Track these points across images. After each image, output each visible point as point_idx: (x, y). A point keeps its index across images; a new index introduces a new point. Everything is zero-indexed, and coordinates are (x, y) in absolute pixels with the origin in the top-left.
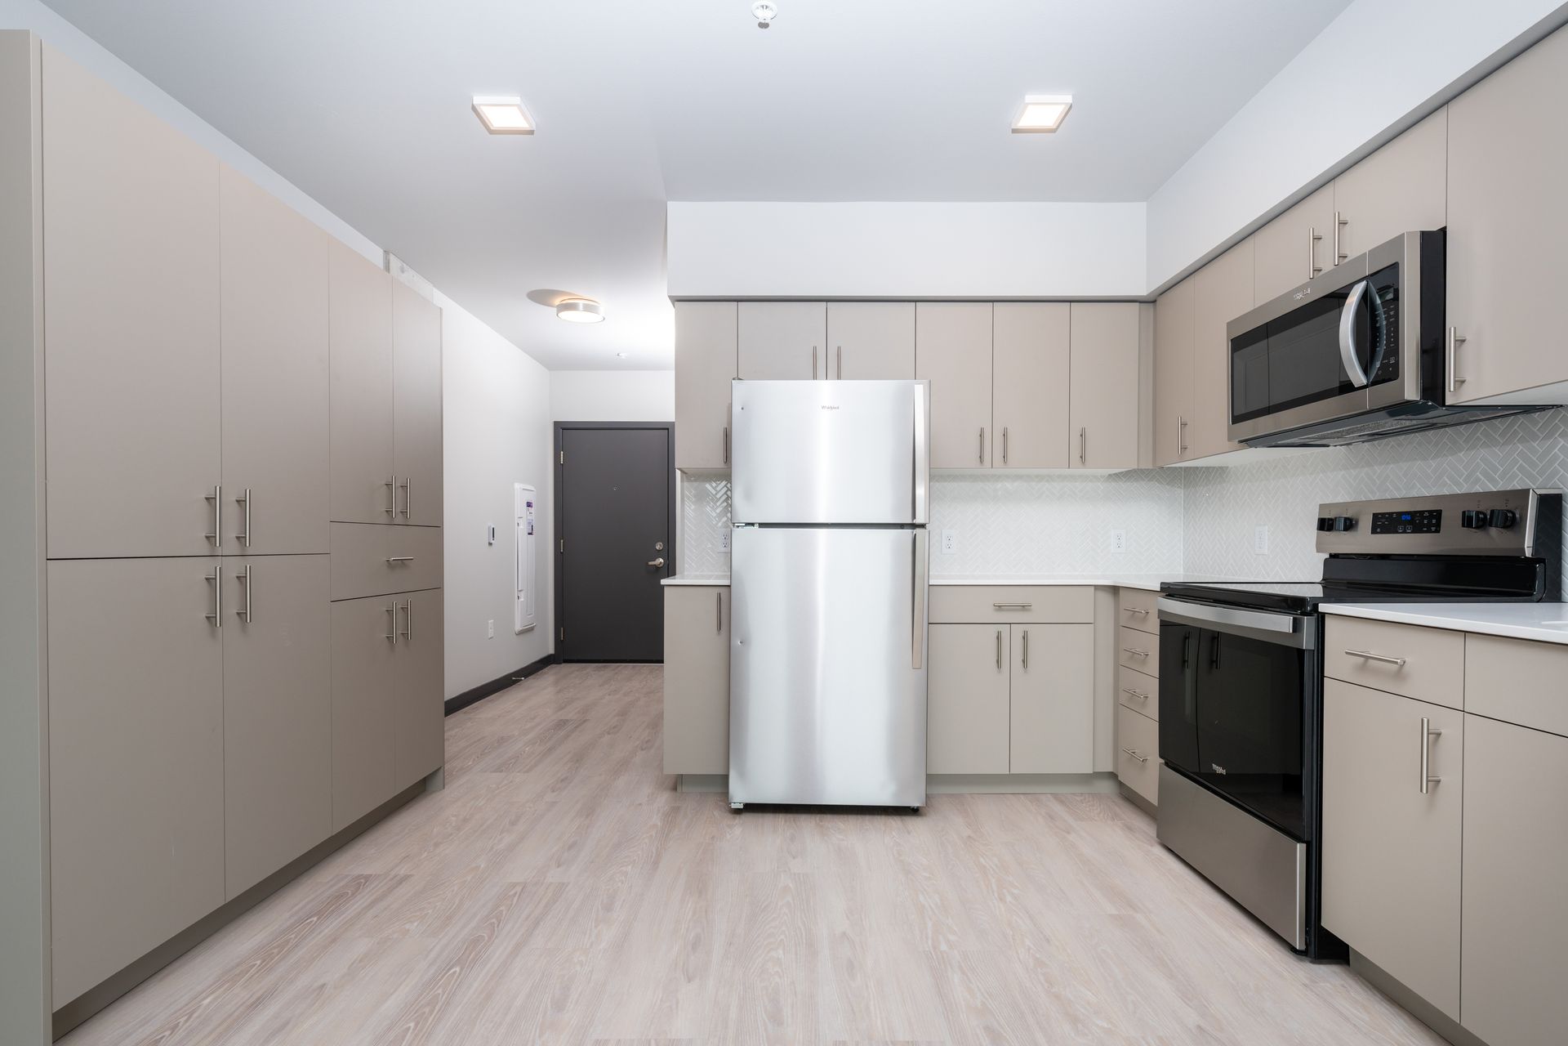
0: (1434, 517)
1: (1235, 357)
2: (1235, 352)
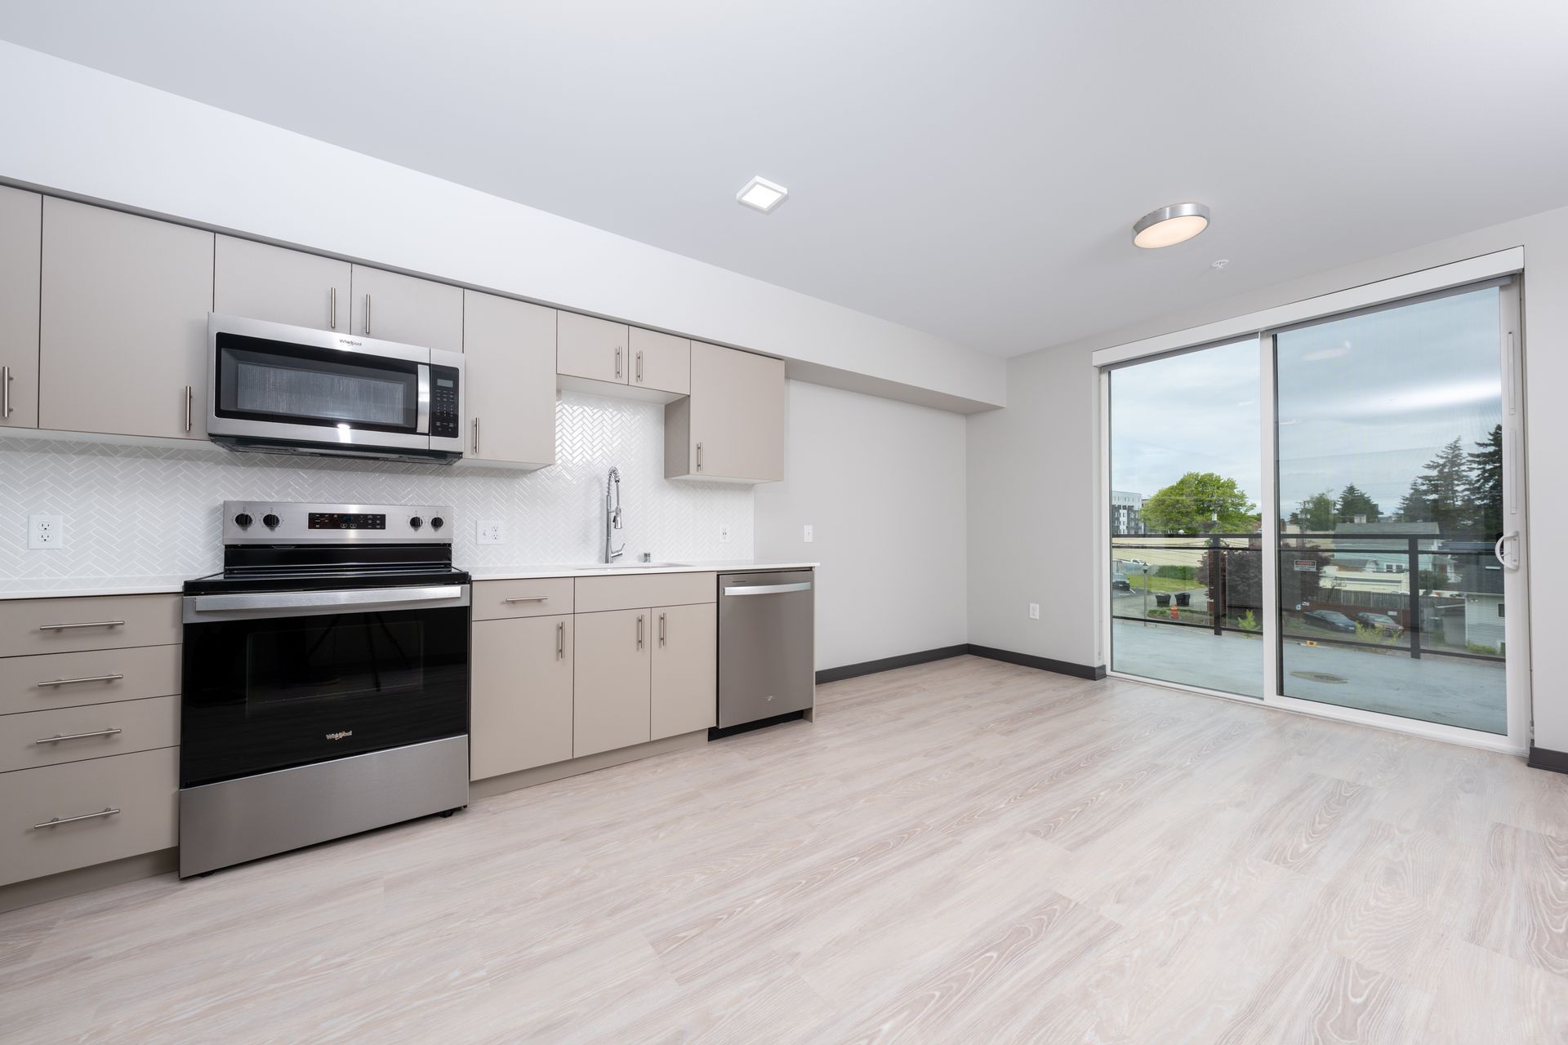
0: (378, 519)
1: (223, 352)
2: (224, 347)
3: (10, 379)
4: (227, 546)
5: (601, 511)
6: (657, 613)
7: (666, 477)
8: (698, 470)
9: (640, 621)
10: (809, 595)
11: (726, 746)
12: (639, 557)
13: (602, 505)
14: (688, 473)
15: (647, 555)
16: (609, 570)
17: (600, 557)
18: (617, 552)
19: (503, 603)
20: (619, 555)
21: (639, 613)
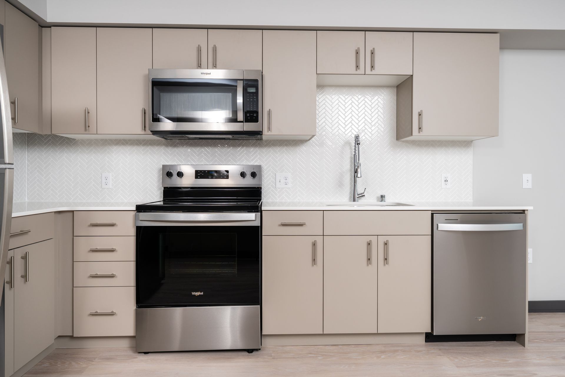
0: (226, 173)
1: (154, 88)
2: (154, 86)
3: (88, 113)
4: (164, 188)
5: (351, 166)
6: (382, 240)
7: (398, 139)
8: (419, 132)
9: (369, 244)
10: (522, 234)
11: (440, 349)
12: (378, 197)
13: (351, 161)
14: (412, 135)
15: (382, 197)
16: (355, 206)
17: (350, 197)
18: (362, 194)
19: (279, 225)
20: (362, 196)
21: (368, 238)
